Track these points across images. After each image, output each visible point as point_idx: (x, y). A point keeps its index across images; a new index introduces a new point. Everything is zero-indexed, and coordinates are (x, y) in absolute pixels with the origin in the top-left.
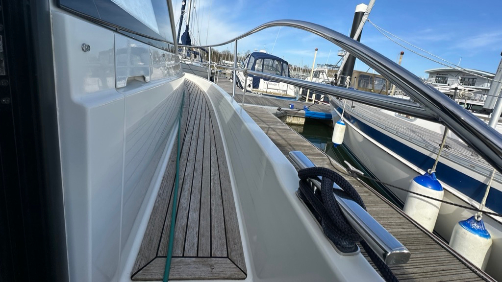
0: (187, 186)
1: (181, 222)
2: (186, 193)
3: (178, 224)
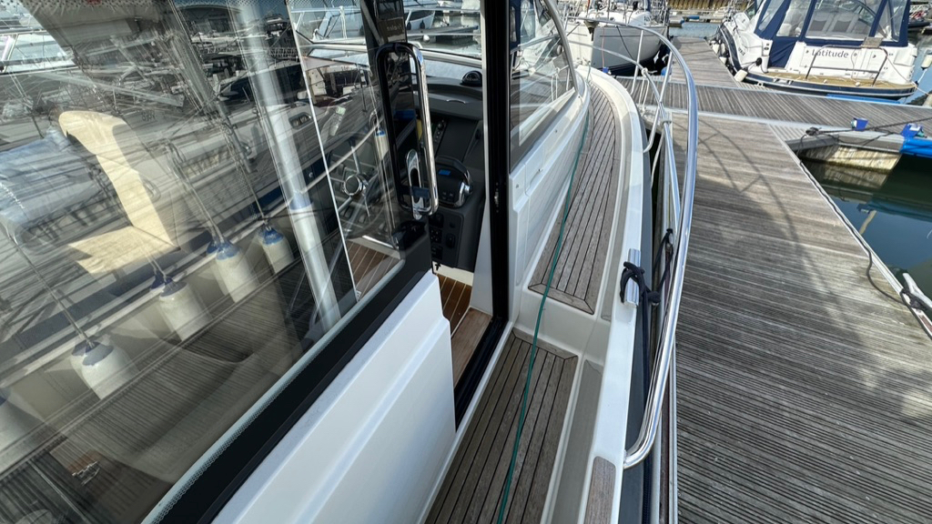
0: (567, 248)
1: (558, 271)
2: (565, 253)
3: (556, 271)
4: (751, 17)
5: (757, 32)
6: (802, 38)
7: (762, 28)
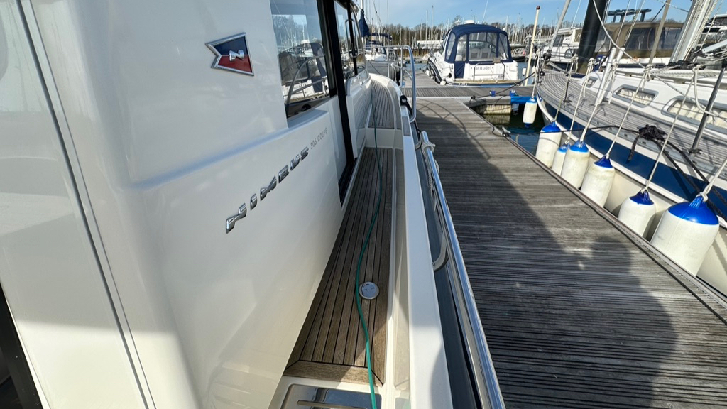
4: (441, 53)
5: (446, 60)
6: (467, 61)
7: (448, 58)
